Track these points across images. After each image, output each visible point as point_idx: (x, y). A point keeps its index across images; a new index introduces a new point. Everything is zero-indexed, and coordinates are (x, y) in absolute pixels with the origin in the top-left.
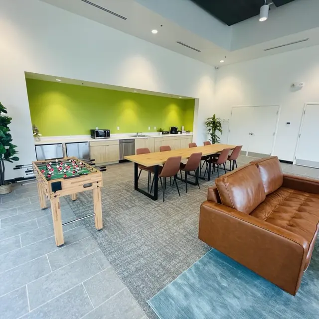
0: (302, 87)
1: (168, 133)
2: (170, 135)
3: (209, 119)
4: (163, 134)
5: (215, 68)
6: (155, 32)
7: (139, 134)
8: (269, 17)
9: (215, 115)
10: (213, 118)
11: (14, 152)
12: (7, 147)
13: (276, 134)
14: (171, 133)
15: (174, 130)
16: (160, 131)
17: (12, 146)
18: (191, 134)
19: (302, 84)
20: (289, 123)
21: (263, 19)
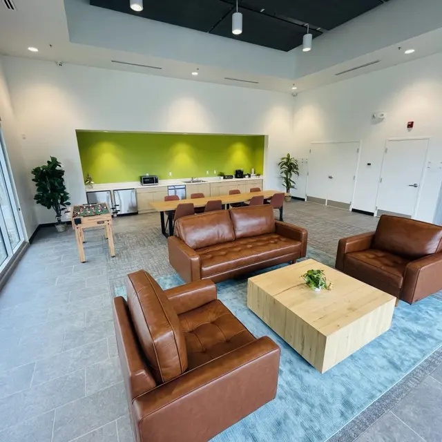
0: (383, 119)
1: (231, 177)
2: (234, 179)
3: (283, 159)
4: (224, 178)
5: (292, 94)
6: (195, 74)
7: (195, 180)
8: (312, 47)
9: (289, 155)
10: (288, 159)
11: (67, 198)
12: (62, 194)
13: (356, 178)
14: (236, 177)
15: (239, 174)
16: (221, 175)
17: (66, 194)
18: (261, 177)
19: (382, 115)
20: (369, 164)
21: (306, 49)
